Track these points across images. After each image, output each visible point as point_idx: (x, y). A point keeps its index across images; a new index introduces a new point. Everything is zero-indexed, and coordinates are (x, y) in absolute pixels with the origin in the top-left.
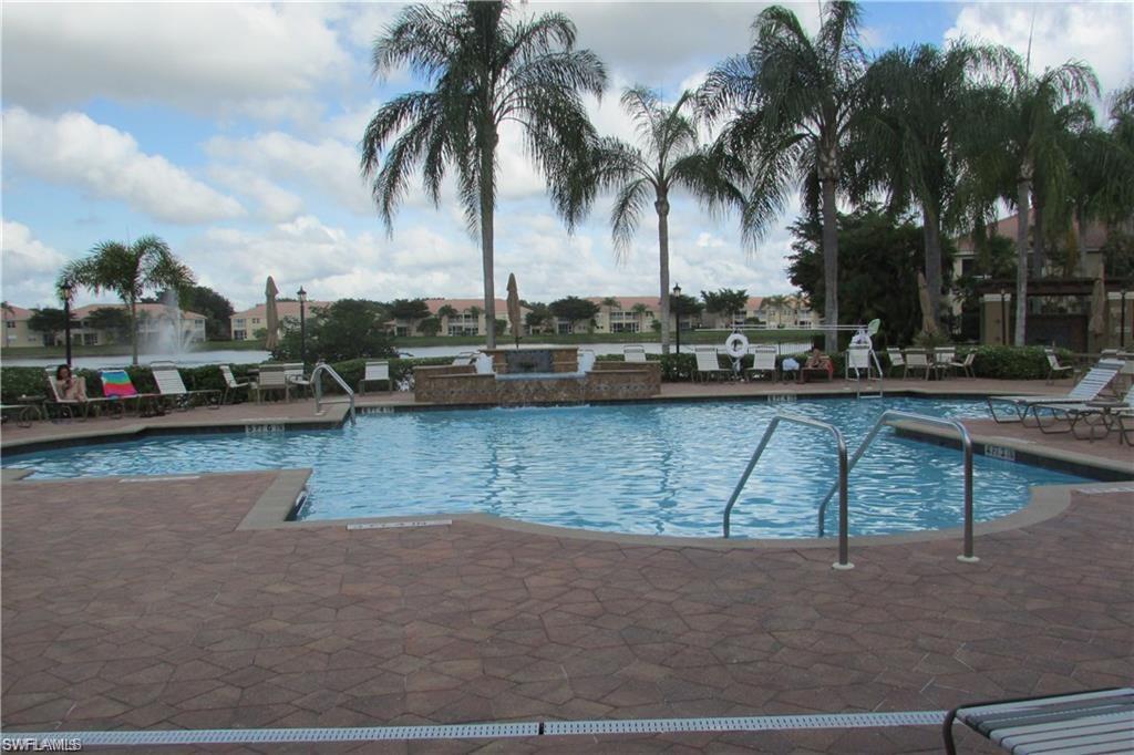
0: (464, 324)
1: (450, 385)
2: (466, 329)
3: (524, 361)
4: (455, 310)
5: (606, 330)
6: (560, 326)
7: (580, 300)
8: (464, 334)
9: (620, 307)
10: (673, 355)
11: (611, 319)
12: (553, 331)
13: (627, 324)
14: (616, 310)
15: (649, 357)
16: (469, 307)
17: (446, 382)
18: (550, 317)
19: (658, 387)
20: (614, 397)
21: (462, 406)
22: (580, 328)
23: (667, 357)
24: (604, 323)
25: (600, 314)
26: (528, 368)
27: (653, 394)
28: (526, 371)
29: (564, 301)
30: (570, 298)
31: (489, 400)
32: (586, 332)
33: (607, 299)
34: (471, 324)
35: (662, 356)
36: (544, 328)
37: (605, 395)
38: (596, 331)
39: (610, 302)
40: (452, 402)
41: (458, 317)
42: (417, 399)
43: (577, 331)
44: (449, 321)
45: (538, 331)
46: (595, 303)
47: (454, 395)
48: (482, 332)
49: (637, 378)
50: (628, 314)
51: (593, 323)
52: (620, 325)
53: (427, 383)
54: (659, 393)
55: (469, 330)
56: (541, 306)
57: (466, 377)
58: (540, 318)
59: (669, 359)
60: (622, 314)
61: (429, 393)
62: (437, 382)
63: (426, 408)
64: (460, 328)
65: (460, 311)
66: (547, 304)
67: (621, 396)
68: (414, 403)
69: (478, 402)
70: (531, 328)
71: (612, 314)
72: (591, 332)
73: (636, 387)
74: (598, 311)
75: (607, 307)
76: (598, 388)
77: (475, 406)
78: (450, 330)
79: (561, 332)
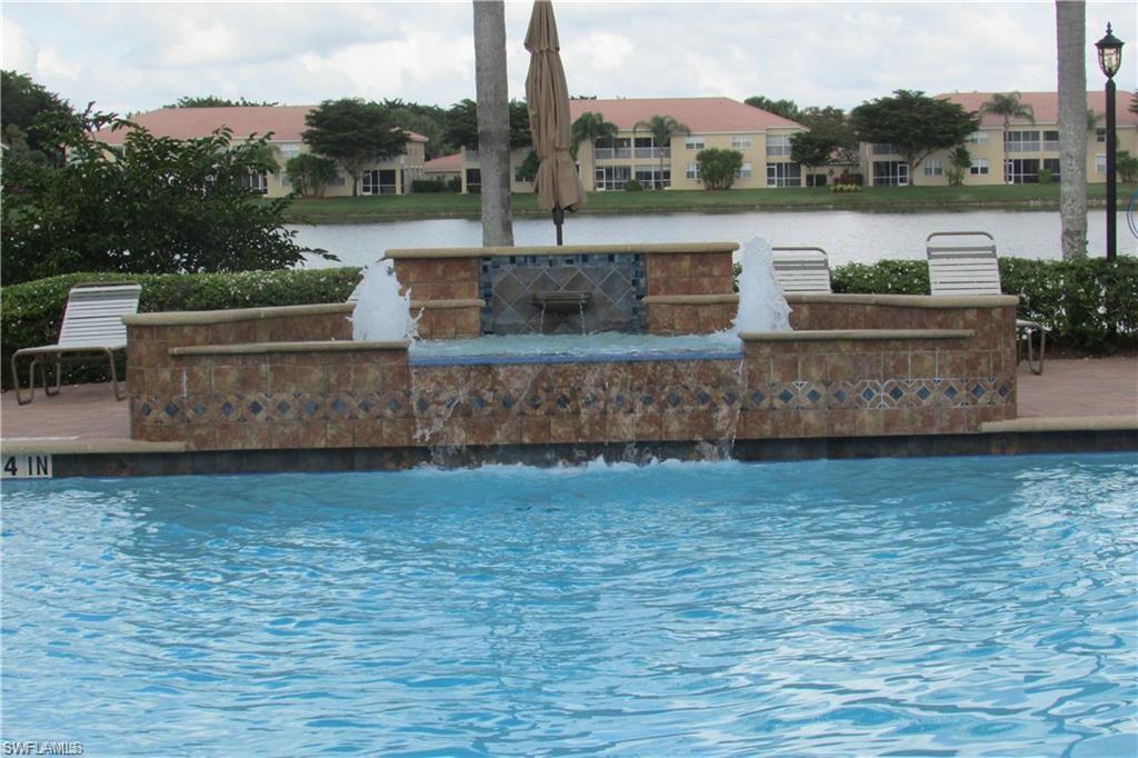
0: (635, 161)
1: (246, 383)
2: (639, 174)
3: (542, 294)
4: (611, 127)
5: (996, 177)
6: (877, 164)
7: (927, 102)
8: (633, 187)
9: (1030, 118)
10: (1100, 261)
11: (1007, 148)
12: (859, 179)
13: (1047, 162)
14: (1018, 125)
15: (1014, 273)
16: (648, 120)
17: (232, 374)
18: (852, 145)
19: (1007, 390)
20: (842, 429)
21: (290, 458)
22: (927, 172)
23: (1079, 271)
24: (990, 155)
25: (975, 135)
26: (560, 315)
27: (986, 416)
28: (549, 329)
29: (887, 103)
30: (903, 94)
31: (388, 434)
32: (943, 181)
33: (997, 96)
34: (651, 162)
35: (1060, 268)
36: (838, 172)
37: (814, 422)
38: (970, 180)
39: (1004, 105)
40: (254, 445)
41: (620, 143)
42: (138, 431)
43: (919, 178)
44: (598, 156)
45: (821, 180)
46: (968, 109)
47: (261, 416)
48: (678, 182)
49: (931, 359)
50: (641, 143)
51: (963, 159)
52: (1030, 165)
53: (166, 374)
54: (1012, 414)
55: (648, 176)
56: (832, 115)
57: (305, 354)
58: (827, 146)
59: (1081, 279)
60: (1035, 135)
61: (172, 410)
62: (203, 370)
63: (168, 464)
64: (626, 171)
65: (625, 131)
66: (847, 112)
67: (868, 422)
68: (123, 443)
69: (347, 443)
70: (804, 171)
71: (1011, 137)
72: (956, 180)
73: (923, 394)
74: (974, 127)
75: (999, 119)
76: (786, 397)
77: (343, 458)
78: (599, 175)
79: (879, 182)
